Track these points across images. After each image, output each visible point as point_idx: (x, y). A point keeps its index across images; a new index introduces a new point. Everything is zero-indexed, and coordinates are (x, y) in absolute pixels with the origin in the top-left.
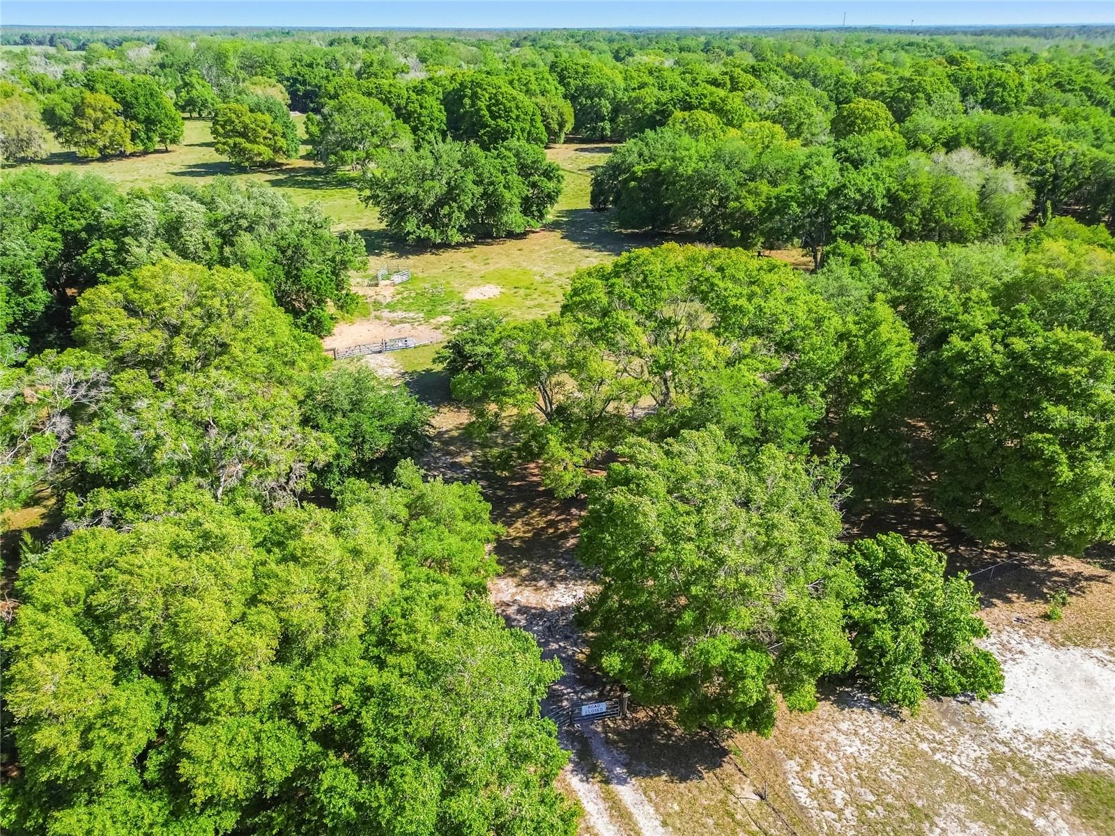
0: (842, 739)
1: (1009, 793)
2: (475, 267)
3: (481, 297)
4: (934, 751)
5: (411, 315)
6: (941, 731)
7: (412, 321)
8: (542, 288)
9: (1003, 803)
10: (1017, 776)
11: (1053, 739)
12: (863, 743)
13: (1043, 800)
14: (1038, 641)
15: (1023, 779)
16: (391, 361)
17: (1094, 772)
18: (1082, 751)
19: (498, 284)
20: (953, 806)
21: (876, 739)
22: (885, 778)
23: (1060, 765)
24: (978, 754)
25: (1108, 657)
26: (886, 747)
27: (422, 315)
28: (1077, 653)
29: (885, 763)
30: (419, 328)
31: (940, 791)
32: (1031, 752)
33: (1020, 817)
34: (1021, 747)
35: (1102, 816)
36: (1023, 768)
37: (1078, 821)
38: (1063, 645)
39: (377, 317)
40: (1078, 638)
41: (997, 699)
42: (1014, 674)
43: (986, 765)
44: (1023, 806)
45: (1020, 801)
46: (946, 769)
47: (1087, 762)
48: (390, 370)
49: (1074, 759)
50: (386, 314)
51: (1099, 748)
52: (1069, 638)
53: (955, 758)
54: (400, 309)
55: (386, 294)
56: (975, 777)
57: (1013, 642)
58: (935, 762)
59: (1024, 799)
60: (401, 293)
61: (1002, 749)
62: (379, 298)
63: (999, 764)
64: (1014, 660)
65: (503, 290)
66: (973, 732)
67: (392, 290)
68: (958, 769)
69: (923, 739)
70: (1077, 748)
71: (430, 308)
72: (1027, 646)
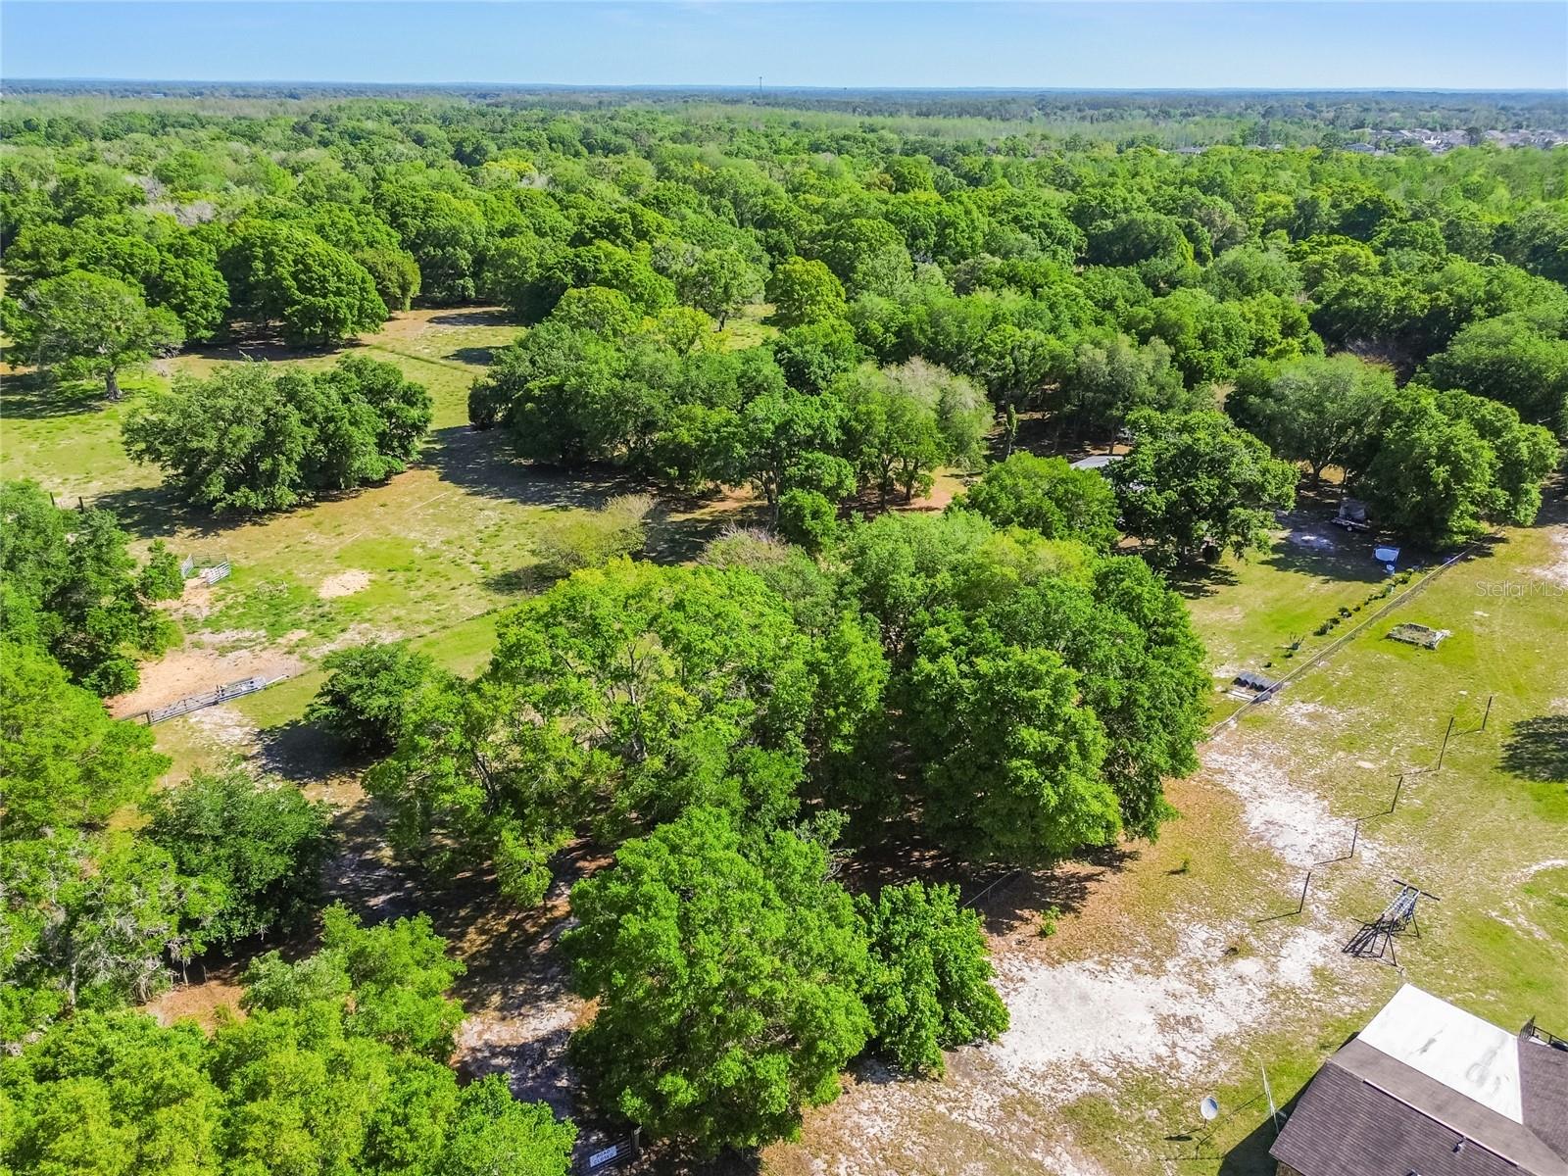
0: (864, 1121)
1: (1020, 1138)
2: (323, 540)
3: (343, 593)
4: (950, 1110)
5: (247, 634)
6: (955, 1087)
7: (250, 644)
8: (427, 566)
9: (1016, 1150)
10: (1026, 1117)
11: (1055, 1070)
12: (884, 1119)
13: (1049, 1136)
14: (1037, 962)
15: (1031, 1120)
16: (235, 715)
17: (1091, 1095)
18: (1080, 1076)
19: (364, 567)
20: (972, 1165)
21: (895, 1112)
22: (909, 1153)
23: (1061, 1096)
24: (991, 1103)
25: (1098, 967)
26: (906, 1119)
27: (262, 632)
28: (1070, 968)
29: (907, 1137)
30: (264, 654)
31: (959, 1153)
32: (1037, 1089)
33: (1031, 1160)
34: (1028, 1086)
35: (1099, 1139)
36: (1031, 1108)
37: (1079, 1151)
38: (1059, 963)
39: (197, 645)
40: (1071, 953)
41: (1002, 1037)
42: (1017, 1005)
43: (999, 1113)
44: (1033, 1149)
45: (1030, 1144)
46: (963, 1127)
47: (1084, 1087)
48: (237, 731)
49: (1074, 1086)
50: (206, 636)
51: (1094, 1069)
52: (1063, 954)
53: (970, 1113)
54: (228, 626)
55: (199, 601)
56: (990, 1129)
57: (1014, 969)
58: (952, 1122)
59: (1033, 1140)
60: (221, 598)
61: (1012, 1091)
62: (191, 610)
63: (1009, 1108)
64: (1015, 990)
65: (373, 577)
66: (984, 1080)
67: (206, 594)
68: (973, 1124)
69: (939, 1100)
70: (1076, 1074)
71: (272, 619)
72: (1027, 970)
